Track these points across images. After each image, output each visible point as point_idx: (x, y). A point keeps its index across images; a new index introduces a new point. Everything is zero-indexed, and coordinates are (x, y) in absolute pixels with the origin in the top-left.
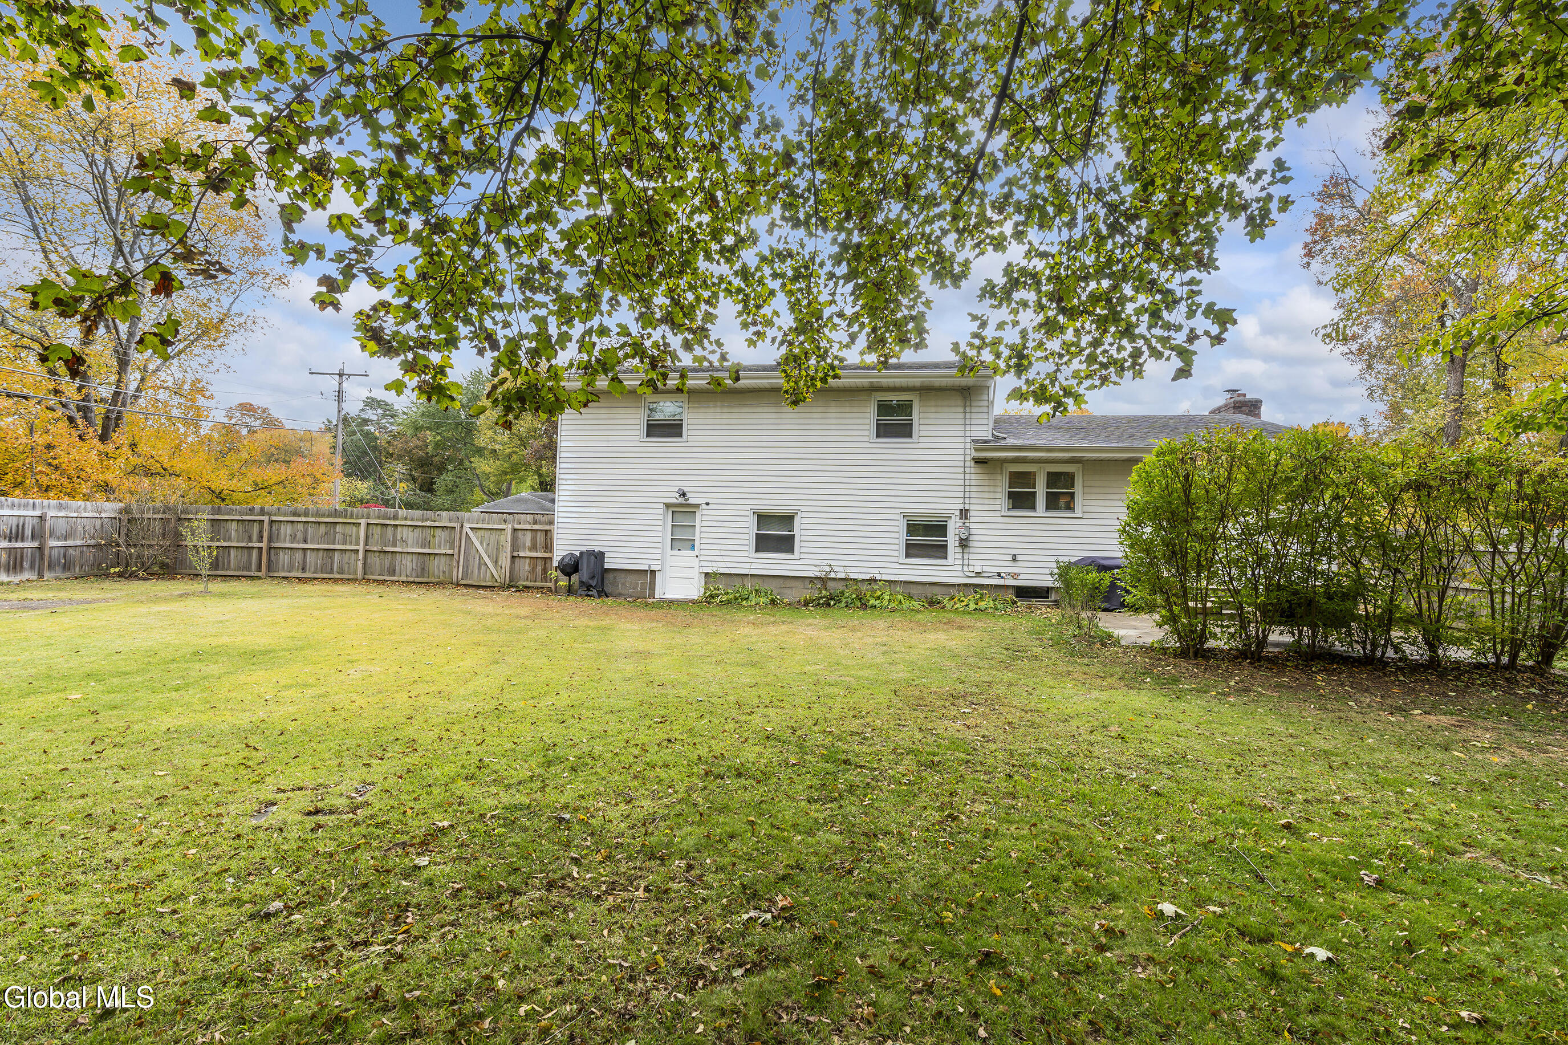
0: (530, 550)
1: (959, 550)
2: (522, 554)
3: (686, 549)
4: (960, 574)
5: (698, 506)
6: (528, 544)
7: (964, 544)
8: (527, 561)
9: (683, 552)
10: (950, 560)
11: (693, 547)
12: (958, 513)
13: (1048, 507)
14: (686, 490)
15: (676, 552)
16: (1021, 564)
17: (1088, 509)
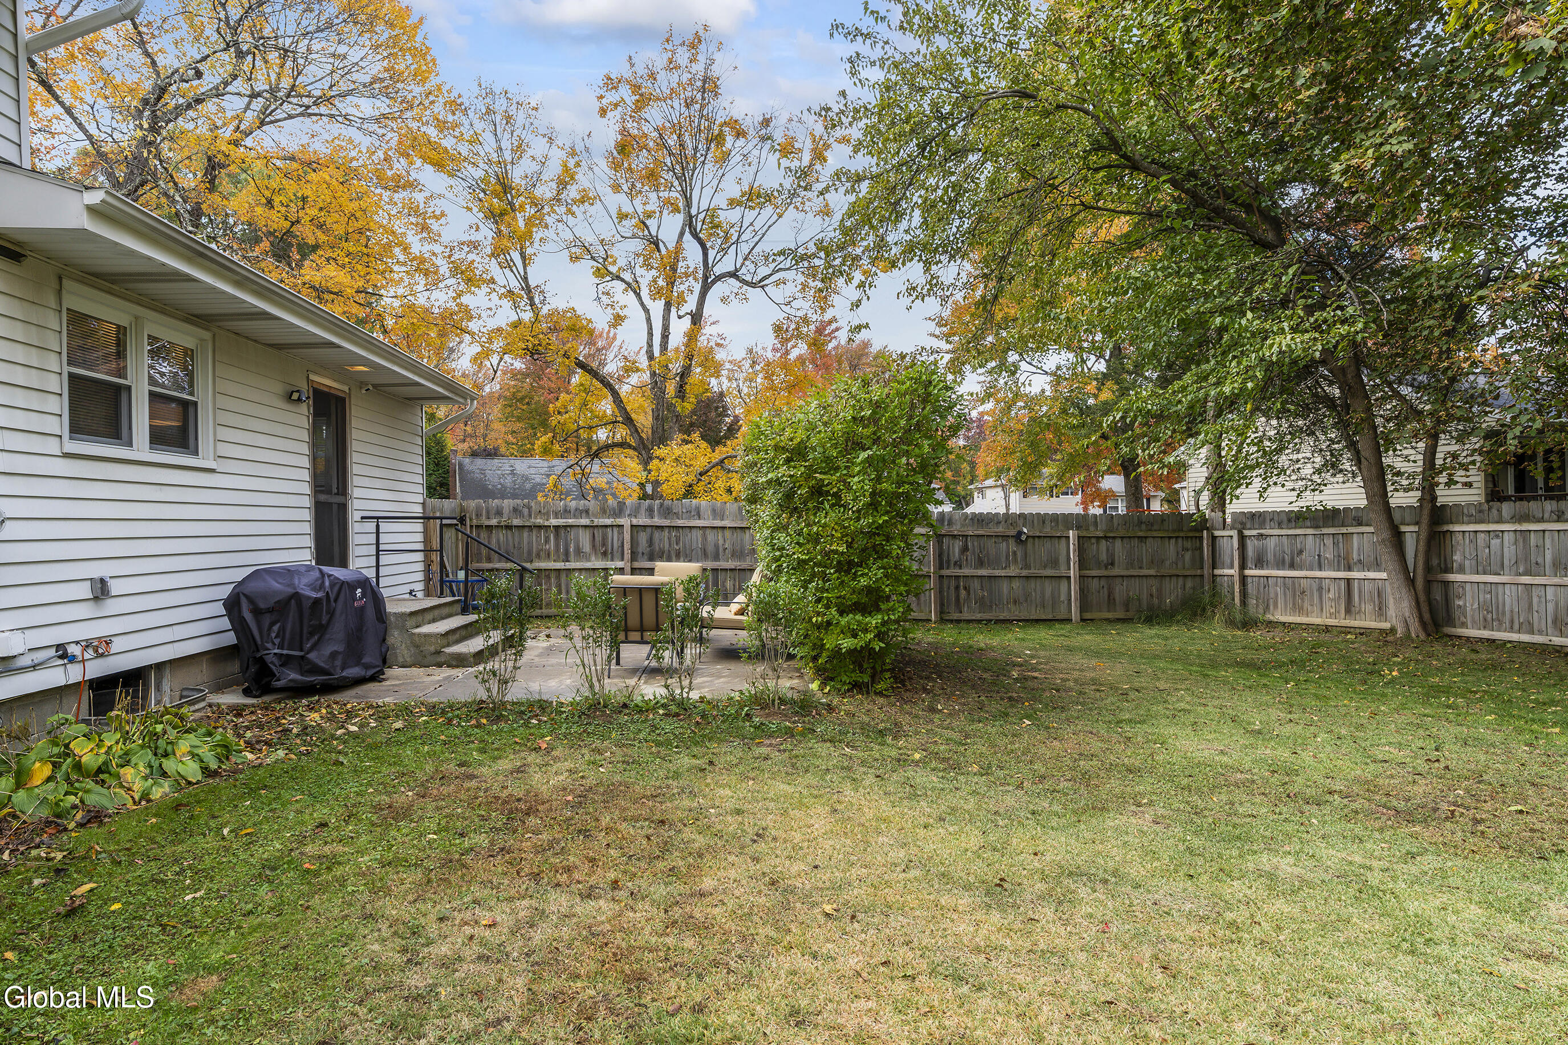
16: (111, 606)
17: (224, 449)
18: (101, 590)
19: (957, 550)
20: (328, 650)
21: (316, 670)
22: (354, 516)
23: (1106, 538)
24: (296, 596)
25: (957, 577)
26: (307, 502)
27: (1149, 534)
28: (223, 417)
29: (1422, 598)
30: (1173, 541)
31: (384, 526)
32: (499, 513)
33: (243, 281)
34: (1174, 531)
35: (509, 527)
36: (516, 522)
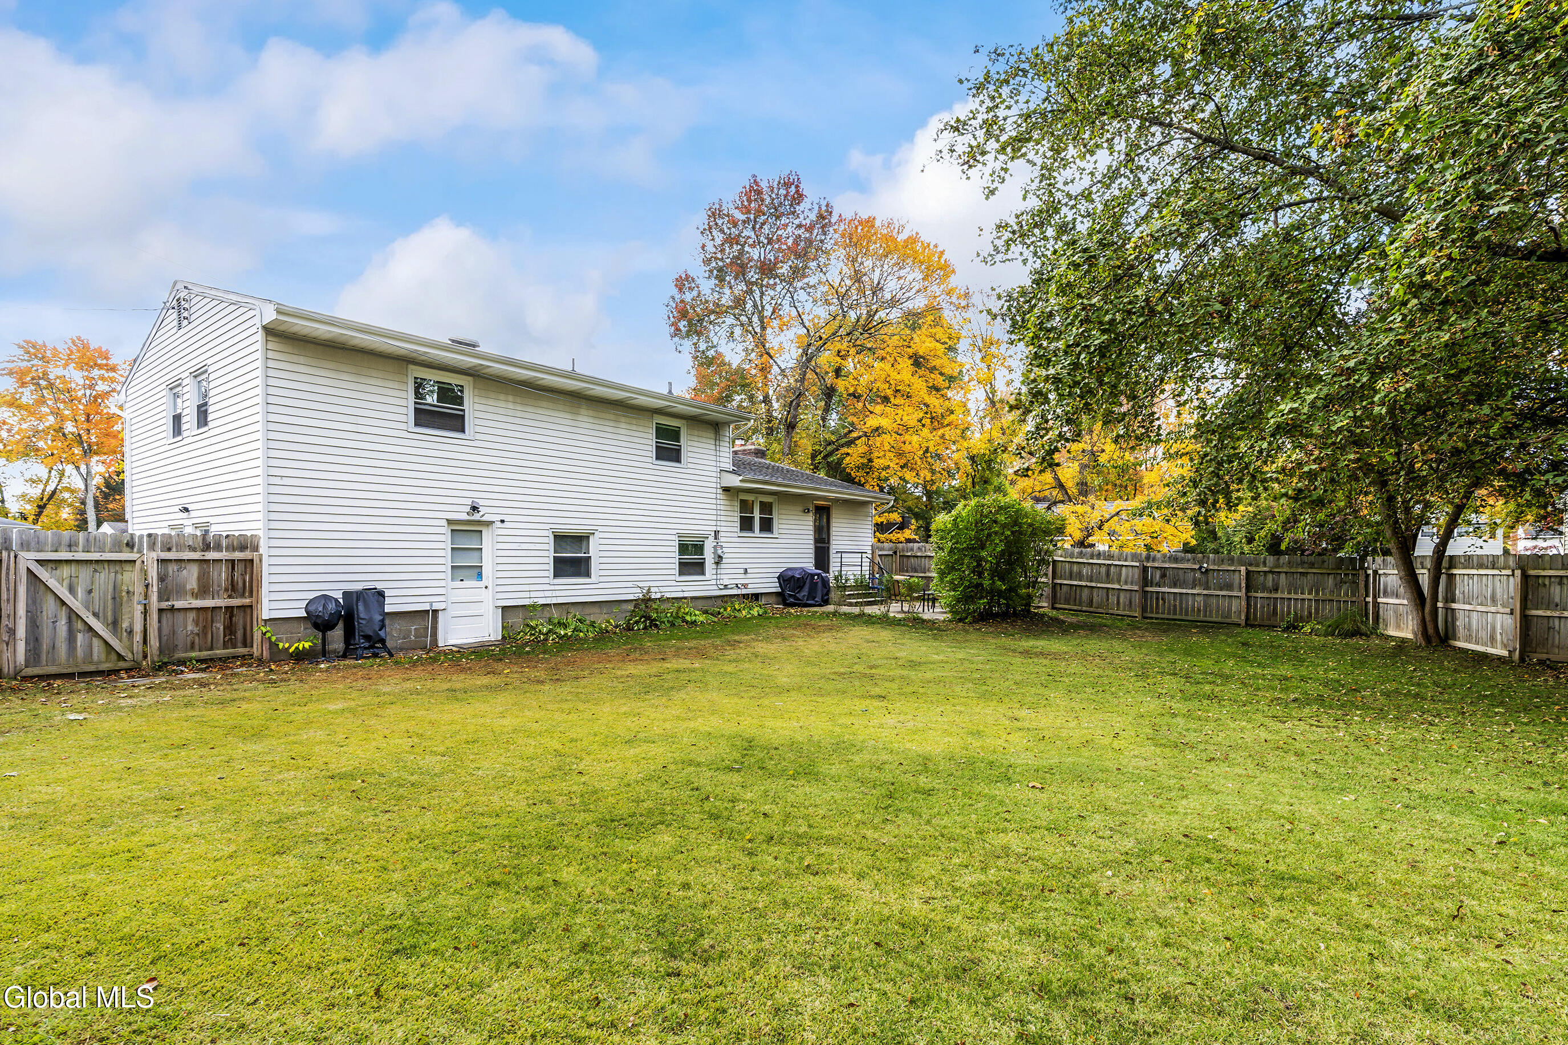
0: (196, 596)
1: (714, 566)
2: (179, 604)
3: (470, 578)
4: (715, 587)
5: (489, 524)
6: (192, 584)
7: (719, 560)
8: (191, 616)
9: (467, 583)
10: (708, 576)
11: (480, 576)
12: (713, 534)
13: (761, 530)
14: (481, 502)
15: (458, 584)
16: (748, 576)
17: (781, 531)
18: (746, 571)
19: (1158, 576)
20: (803, 594)
21: (798, 599)
22: (832, 551)
23: (1273, 573)
24: (793, 577)
25: (1158, 593)
26: (812, 546)
27: (1310, 571)
28: (781, 521)
29: (1428, 618)
30: (1331, 577)
31: (844, 555)
32: (912, 550)
33: (779, 485)
34: (1333, 569)
35: (917, 557)
36: (919, 554)
